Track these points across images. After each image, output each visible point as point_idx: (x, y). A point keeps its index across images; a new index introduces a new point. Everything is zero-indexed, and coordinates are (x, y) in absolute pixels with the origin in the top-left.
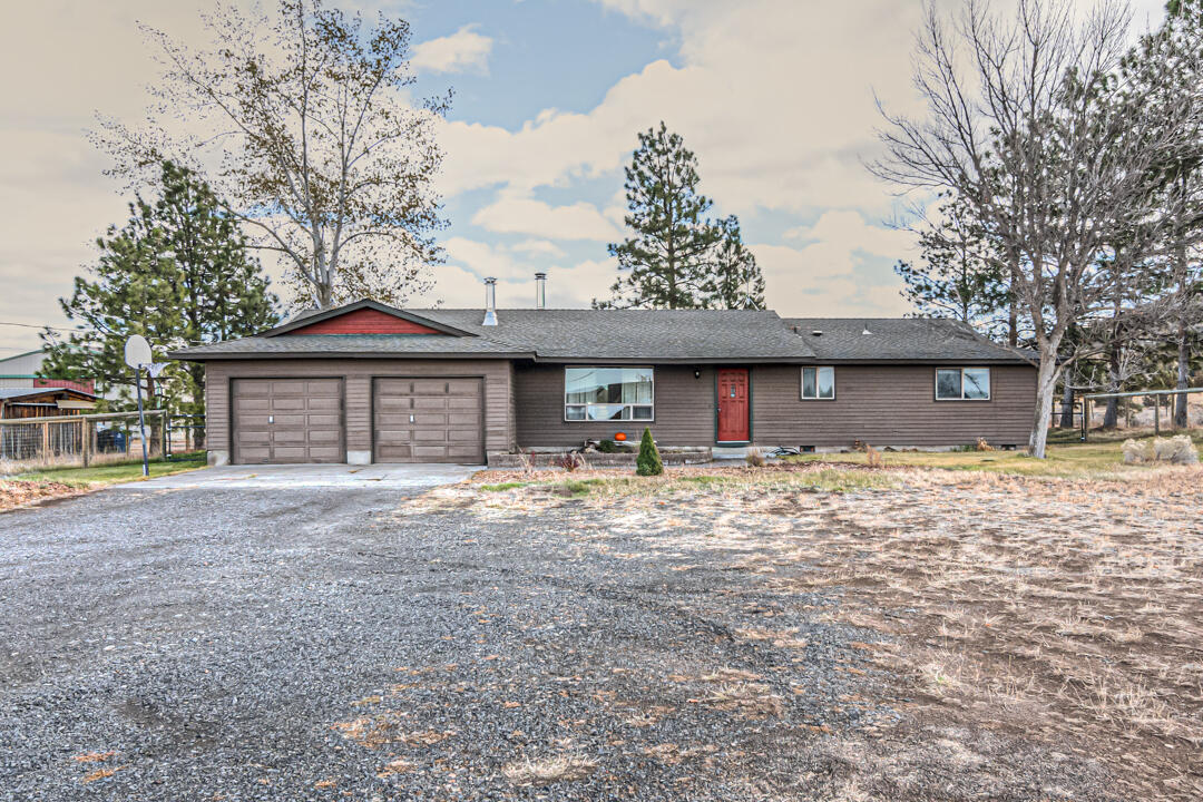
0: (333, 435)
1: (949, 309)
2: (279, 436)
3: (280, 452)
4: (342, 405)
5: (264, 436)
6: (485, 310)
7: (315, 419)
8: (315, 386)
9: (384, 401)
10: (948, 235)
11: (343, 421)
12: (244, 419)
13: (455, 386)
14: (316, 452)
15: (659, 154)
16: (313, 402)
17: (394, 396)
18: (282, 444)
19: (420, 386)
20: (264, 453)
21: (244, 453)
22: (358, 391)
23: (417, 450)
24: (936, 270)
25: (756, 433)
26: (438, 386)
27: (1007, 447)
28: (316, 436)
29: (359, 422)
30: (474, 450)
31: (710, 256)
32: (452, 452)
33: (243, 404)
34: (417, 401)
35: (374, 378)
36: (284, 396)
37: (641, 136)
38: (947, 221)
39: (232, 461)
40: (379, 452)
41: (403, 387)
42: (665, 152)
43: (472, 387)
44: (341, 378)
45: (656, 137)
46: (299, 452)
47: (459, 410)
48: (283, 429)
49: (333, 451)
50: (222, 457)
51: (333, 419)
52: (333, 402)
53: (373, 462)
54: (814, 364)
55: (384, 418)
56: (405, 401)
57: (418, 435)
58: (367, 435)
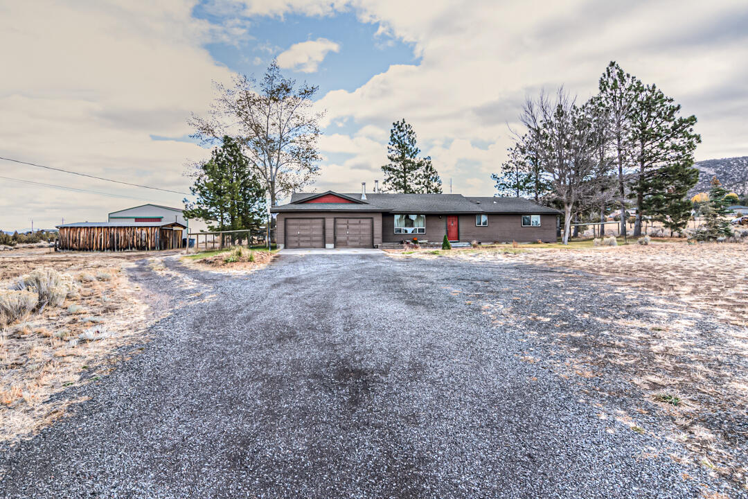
0: (320, 238)
1: (512, 193)
2: (302, 239)
3: (302, 244)
4: (324, 228)
5: (296, 239)
6: (362, 194)
7: (314, 233)
8: (314, 221)
9: (339, 226)
10: (511, 165)
11: (324, 234)
12: (290, 233)
13: (363, 221)
14: (314, 244)
15: (401, 131)
16: (314, 227)
17: (342, 224)
18: (303, 241)
19: (351, 221)
20: (297, 245)
21: (290, 245)
22: (330, 223)
23: (350, 244)
24: (507, 178)
25: (461, 238)
26: (357, 221)
27: (547, 242)
28: (314, 238)
29: (330, 234)
30: (369, 243)
31: (420, 171)
32: (362, 245)
33: (290, 227)
34: (350, 226)
35: (335, 218)
36: (304, 225)
37: (394, 124)
38: (510, 159)
39: (285, 248)
40: (337, 244)
41: (345, 221)
42: (403, 131)
43: (368, 221)
44: (324, 218)
45: (400, 125)
46: (308, 244)
47: (364, 230)
48: (303, 236)
49: (320, 244)
50: (282, 246)
51: (320, 233)
52: (320, 227)
53: (335, 247)
54: (480, 214)
55: (339, 232)
56: (346, 226)
57: (351, 238)
58: (333, 239)
